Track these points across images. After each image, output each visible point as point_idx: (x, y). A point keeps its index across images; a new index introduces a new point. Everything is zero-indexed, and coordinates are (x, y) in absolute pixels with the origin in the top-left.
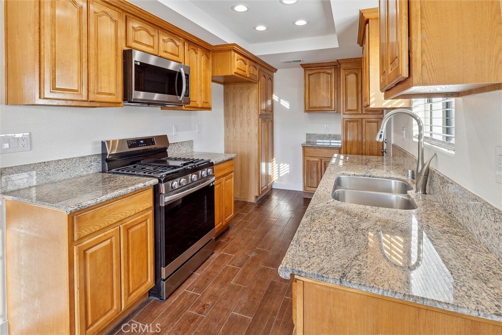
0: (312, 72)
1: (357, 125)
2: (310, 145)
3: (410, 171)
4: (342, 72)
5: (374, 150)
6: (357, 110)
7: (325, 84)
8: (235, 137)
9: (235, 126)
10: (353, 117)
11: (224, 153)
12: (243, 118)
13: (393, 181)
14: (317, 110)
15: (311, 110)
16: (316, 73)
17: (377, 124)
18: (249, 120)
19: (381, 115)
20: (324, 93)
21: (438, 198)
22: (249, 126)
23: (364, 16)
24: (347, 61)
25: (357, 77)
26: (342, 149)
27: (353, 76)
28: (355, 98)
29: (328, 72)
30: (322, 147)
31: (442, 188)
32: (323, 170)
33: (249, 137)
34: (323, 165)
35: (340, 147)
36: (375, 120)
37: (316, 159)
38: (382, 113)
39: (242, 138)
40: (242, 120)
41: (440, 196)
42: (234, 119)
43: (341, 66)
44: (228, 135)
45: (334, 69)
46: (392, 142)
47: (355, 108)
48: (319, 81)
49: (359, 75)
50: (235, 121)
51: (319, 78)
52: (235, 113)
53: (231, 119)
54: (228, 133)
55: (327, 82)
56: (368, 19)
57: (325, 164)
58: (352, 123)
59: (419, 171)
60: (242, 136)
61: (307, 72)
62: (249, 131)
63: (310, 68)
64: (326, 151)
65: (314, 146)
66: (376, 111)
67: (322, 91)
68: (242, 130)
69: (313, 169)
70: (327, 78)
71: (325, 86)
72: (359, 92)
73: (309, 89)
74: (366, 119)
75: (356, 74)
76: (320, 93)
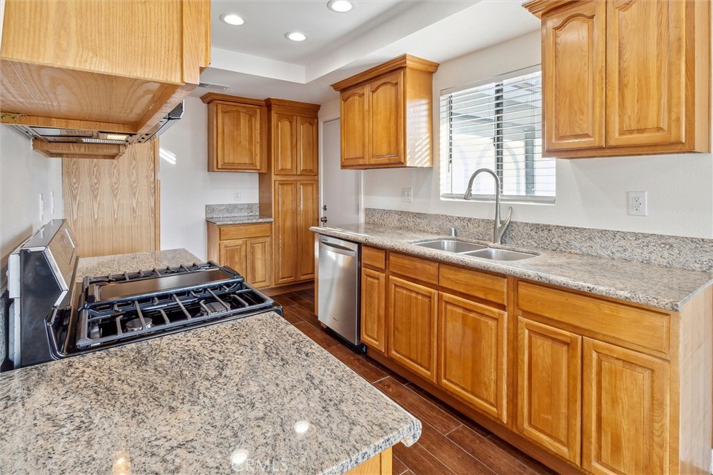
0: (229, 109)
1: (292, 189)
2: (231, 223)
3: (453, 229)
4: (274, 117)
6: (291, 169)
8: (96, 221)
9: (96, 197)
10: (285, 178)
14: (235, 168)
15: (228, 167)
16: (234, 111)
17: (313, 187)
18: (134, 182)
19: (316, 177)
20: (245, 144)
21: (524, 243)
22: (134, 194)
23: (405, 62)
24: (282, 103)
25: (291, 126)
26: (273, 223)
27: (287, 124)
28: (289, 153)
29: (250, 113)
30: (248, 223)
31: (533, 233)
32: (249, 256)
33: (134, 217)
34: (249, 249)
35: (272, 220)
36: (310, 182)
37: (240, 242)
38: (317, 175)
39: (116, 220)
40: (116, 183)
41: (530, 241)
42: (95, 181)
43: (273, 108)
44: (75, 216)
45: (258, 111)
46: (362, 206)
47: (289, 166)
48: (238, 125)
49: (294, 124)
50: (97, 186)
51: (238, 119)
52: (95, 169)
53: (85, 182)
54: (75, 212)
55: (250, 127)
56: (405, 67)
57: (252, 248)
58: (285, 187)
59: (499, 225)
60: (116, 216)
61: (220, 107)
62: (135, 205)
63: (225, 103)
64: (253, 229)
65: (237, 222)
66: (311, 171)
67: (242, 141)
68: (116, 205)
69: (234, 258)
70: (250, 121)
71: (247, 133)
72: (294, 147)
73: (223, 135)
74: (301, 182)
75: (291, 122)
76: (240, 142)
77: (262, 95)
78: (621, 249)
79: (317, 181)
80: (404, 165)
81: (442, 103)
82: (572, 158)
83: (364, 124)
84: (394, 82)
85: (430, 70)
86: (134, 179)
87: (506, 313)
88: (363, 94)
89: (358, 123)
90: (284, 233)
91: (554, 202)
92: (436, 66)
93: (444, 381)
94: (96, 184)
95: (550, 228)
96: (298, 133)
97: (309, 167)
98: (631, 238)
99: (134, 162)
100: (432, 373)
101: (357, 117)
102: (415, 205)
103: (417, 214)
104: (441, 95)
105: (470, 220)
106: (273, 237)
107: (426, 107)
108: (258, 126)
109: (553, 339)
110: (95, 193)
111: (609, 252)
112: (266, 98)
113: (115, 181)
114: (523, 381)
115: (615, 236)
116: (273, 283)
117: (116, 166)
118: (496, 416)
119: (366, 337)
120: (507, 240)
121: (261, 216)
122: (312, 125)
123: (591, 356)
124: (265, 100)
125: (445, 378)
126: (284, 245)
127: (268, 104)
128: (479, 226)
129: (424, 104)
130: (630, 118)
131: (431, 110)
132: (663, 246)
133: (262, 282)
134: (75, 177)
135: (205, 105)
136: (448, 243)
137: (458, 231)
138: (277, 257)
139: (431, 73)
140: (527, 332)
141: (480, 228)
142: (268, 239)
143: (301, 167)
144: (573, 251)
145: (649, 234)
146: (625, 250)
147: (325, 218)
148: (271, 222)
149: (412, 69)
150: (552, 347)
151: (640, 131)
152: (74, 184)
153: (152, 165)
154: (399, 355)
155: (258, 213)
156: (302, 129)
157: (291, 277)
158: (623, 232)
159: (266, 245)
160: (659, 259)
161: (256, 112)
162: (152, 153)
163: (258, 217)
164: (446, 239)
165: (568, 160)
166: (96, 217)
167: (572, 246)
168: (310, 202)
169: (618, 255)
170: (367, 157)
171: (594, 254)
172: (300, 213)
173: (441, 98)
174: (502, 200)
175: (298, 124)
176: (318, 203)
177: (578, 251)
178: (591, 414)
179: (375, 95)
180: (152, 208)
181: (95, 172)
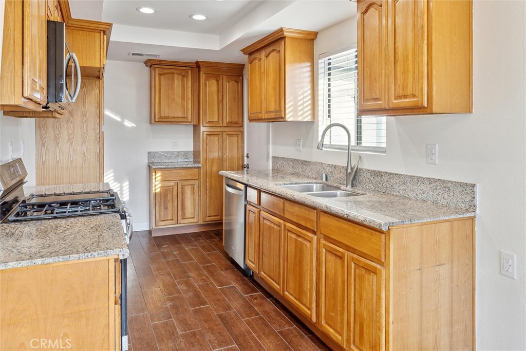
0: (164, 71)
1: (218, 139)
2: (164, 167)
3: (324, 175)
4: (203, 76)
5: (235, 166)
6: (218, 122)
7: (180, 88)
8: (58, 162)
9: (58, 144)
10: (213, 130)
11: (35, 185)
12: (73, 131)
13: (315, 185)
14: (170, 120)
15: (163, 120)
16: (168, 73)
17: (238, 137)
18: (85, 133)
19: (241, 128)
20: (179, 100)
21: (367, 187)
22: (85, 142)
23: (283, 34)
24: (209, 64)
25: (218, 84)
26: (202, 168)
27: (214, 82)
28: (216, 108)
29: (183, 74)
30: (179, 168)
31: (372, 179)
32: (180, 196)
33: (85, 160)
34: (180, 190)
35: (200, 165)
36: (235, 133)
37: (172, 183)
38: (242, 126)
39: (71, 162)
40: (72, 134)
41: (370, 185)
42: (58, 132)
43: (201, 69)
44: (44, 158)
45: (190, 71)
46: (271, 155)
47: (216, 119)
48: (173, 84)
49: (220, 82)
50: (59, 136)
51: (173, 80)
52: (58, 124)
53: (51, 133)
54: (44, 156)
55: (183, 87)
56: (285, 37)
57: (182, 188)
58: (212, 137)
59: (349, 171)
60: (72, 159)
61: (157, 70)
62: (85, 151)
63: (161, 66)
64: (183, 172)
65: (170, 167)
66: (236, 123)
67: (176, 97)
68: (72, 150)
69: (167, 196)
70: (183, 81)
71: (180, 91)
72: (221, 102)
73: (160, 93)
74: (227, 133)
75: (218, 81)
76: (174, 99)
77: (192, 58)
78: (421, 192)
79: (242, 132)
80: (284, 120)
81: (321, 66)
82: (395, 115)
83: (261, 84)
84: (278, 49)
85: (310, 38)
86: (85, 131)
87: (316, 237)
88: (261, 59)
89: (258, 84)
90: (211, 177)
91: (385, 152)
92: (316, 34)
93: (286, 293)
94: (58, 134)
95: (382, 174)
96: (224, 90)
97: (235, 119)
98: (427, 183)
99: (85, 118)
100: (280, 287)
101: (257, 78)
102: (303, 155)
103: (304, 161)
104: (319, 59)
105: (335, 167)
106: (202, 180)
107: (309, 69)
108: (190, 85)
109: (336, 255)
110: (71, 141)
111: (415, 195)
112: (196, 61)
113: (71, 132)
114: (322, 288)
115: (418, 181)
116: (201, 220)
117: (72, 121)
118: (309, 316)
119: (248, 261)
120: (357, 184)
121: (195, 162)
122: (237, 82)
123: (351, 266)
124: (196, 62)
125: (287, 291)
126: (211, 187)
127: (198, 65)
128: (341, 172)
129: (307, 66)
130: (399, 86)
131: (313, 71)
132: (444, 189)
133: (191, 218)
134: (44, 130)
135: (148, 69)
136: (317, 186)
137: (328, 176)
138: (205, 198)
139: (312, 40)
140: (324, 250)
141: (341, 174)
142: (197, 182)
143: (227, 119)
144: (395, 193)
145: (437, 180)
146: (424, 193)
147: (248, 165)
148: (200, 167)
149: (292, 38)
150: (335, 260)
151: (405, 97)
152: (44, 134)
153: (98, 120)
154: (265, 275)
155: (192, 160)
156: (228, 86)
157: (217, 216)
158: (422, 178)
159: (195, 187)
160: (443, 200)
161: (188, 73)
162: (98, 111)
163: (192, 163)
164: (316, 183)
165: (393, 117)
166: (58, 159)
167: (394, 190)
168: (235, 151)
169: (420, 196)
170: (263, 112)
171: (407, 196)
172: (226, 161)
173: (320, 61)
174: (352, 150)
175: (225, 82)
176: (243, 151)
177: (397, 194)
178: (351, 310)
179: (268, 59)
180: (97, 153)
181: (58, 125)
